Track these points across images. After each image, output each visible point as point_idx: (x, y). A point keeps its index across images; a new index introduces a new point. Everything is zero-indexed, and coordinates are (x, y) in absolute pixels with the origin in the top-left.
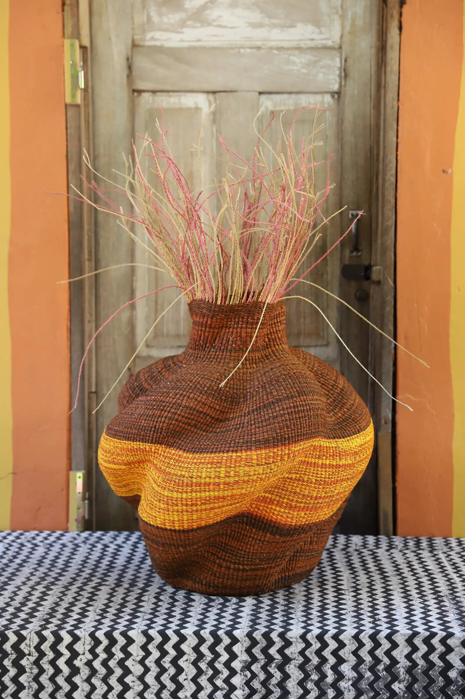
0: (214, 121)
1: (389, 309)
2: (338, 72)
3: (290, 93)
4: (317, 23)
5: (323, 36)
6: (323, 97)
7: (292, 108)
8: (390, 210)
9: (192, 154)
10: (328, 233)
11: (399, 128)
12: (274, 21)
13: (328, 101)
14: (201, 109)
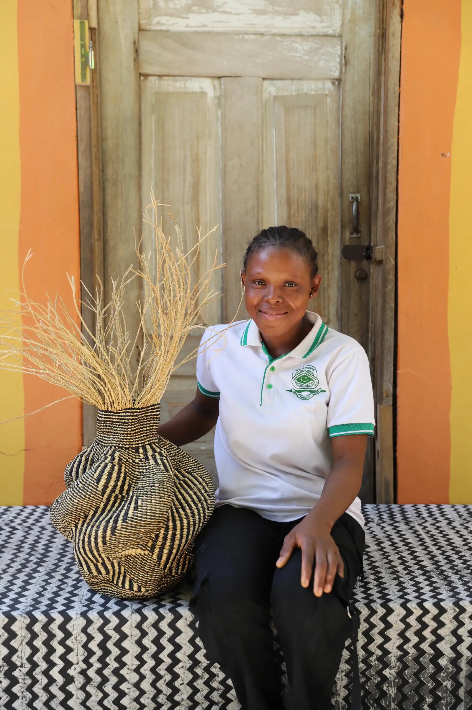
0: (219, 105)
1: (391, 286)
2: (338, 60)
3: (293, 79)
4: (318, 12)
5: (324, 25)
6: (324, 83)
7: (294, 94)
8: (391, 192)
9: (198, 138)
10: (329, 214)
11: (400, 112)
12: (276, 8)
13: (329, 87)
14: (206, 93)
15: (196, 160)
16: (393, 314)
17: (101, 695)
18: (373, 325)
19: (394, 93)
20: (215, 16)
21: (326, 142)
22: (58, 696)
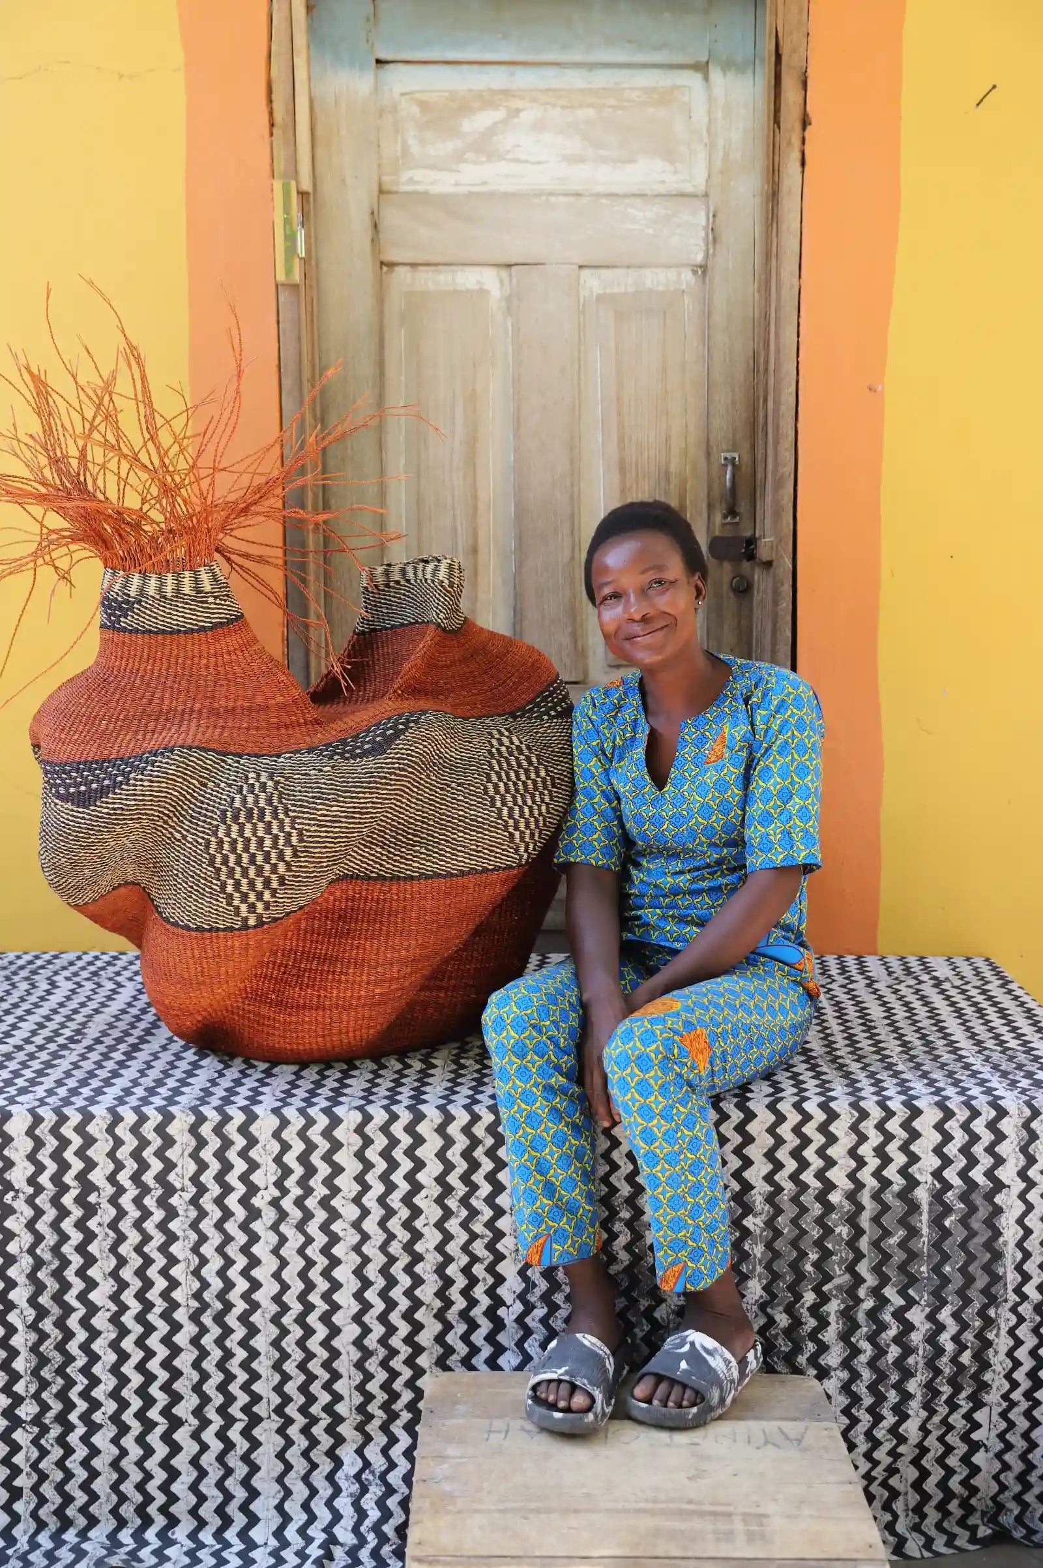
0: (509, 311)
1: (786, 604)
2: (703, 234)
3: (628, 267)
4: (670, 156)
5: (678, 177)
6: (679, 273)
7: (630, 290)
8: (787, 449)
9: (475, 364)
10: (688, 486)
11: (801, 320)
12: (603, 152)
13: (687, 279)
14: (488, 292)
15: (472, 400)
17: (302, 1239)
19: (792, 288)
20: (502, 167)
21: (683, 369)
22: (237, 1238)
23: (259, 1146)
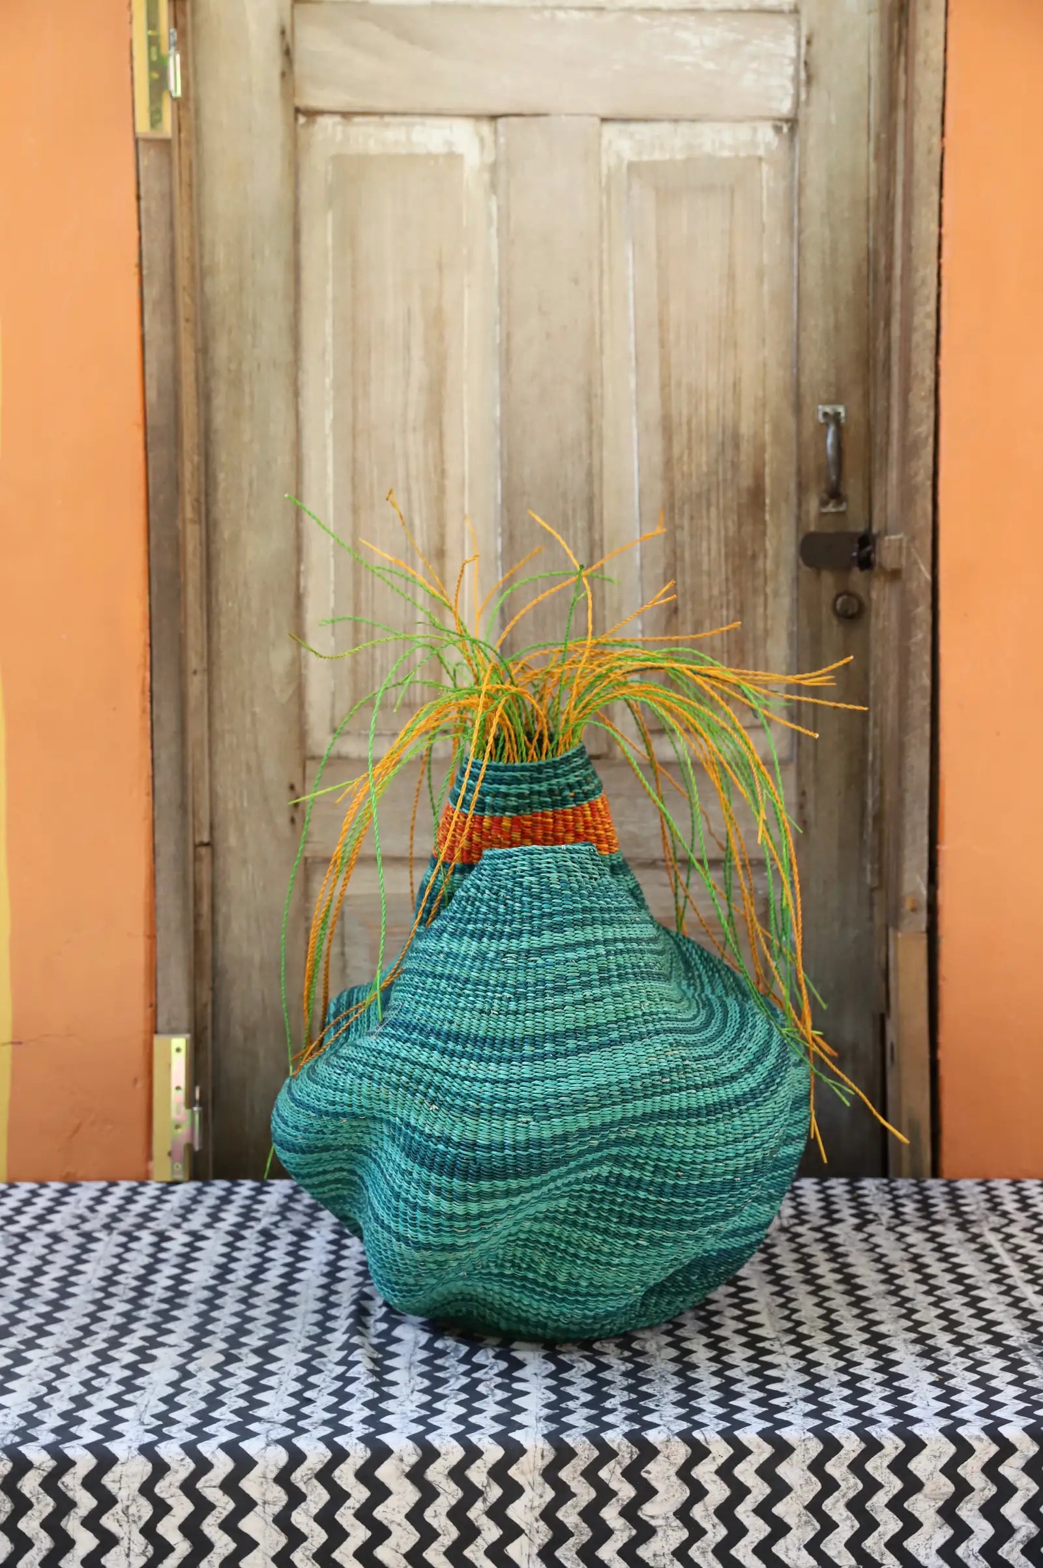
0: (493, 186)
1: (921, 635)
2: (790, 70)
3: (676, 121)
6: (755, 130)
7: (679, 157)
8: (923, 399)
9: (440, 267)
10: (767, 456)
11: (945, 201)
13: (767, 139)
14: (460, 157)
15: (437, 322)
16: (927, 702)
18: (877, 731)
19: (930, 151)
21: (760, 276)
23: (118, 1508)
